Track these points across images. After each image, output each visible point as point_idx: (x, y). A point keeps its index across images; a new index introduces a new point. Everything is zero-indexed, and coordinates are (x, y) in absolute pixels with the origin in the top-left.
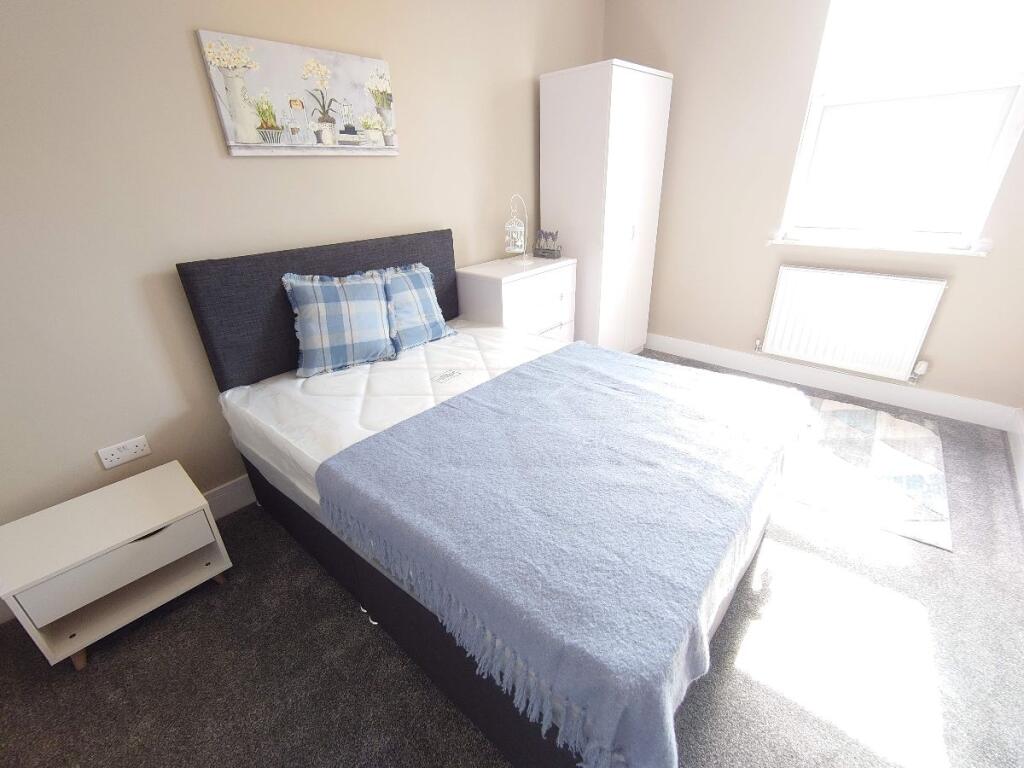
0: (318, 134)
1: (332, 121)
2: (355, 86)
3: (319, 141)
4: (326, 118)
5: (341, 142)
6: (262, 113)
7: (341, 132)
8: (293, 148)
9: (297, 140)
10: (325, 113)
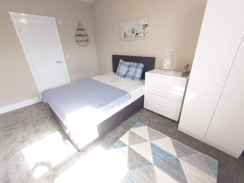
0: (131, 36)
1: (134, 33)
2: (139, 25)
3: (131, 37)
4: (133, 33)
5: (135, 37)
6: (125, 34)
7: (135, 35)
8: (127, 39)
9: (128, 37)
10: (133, 32)
